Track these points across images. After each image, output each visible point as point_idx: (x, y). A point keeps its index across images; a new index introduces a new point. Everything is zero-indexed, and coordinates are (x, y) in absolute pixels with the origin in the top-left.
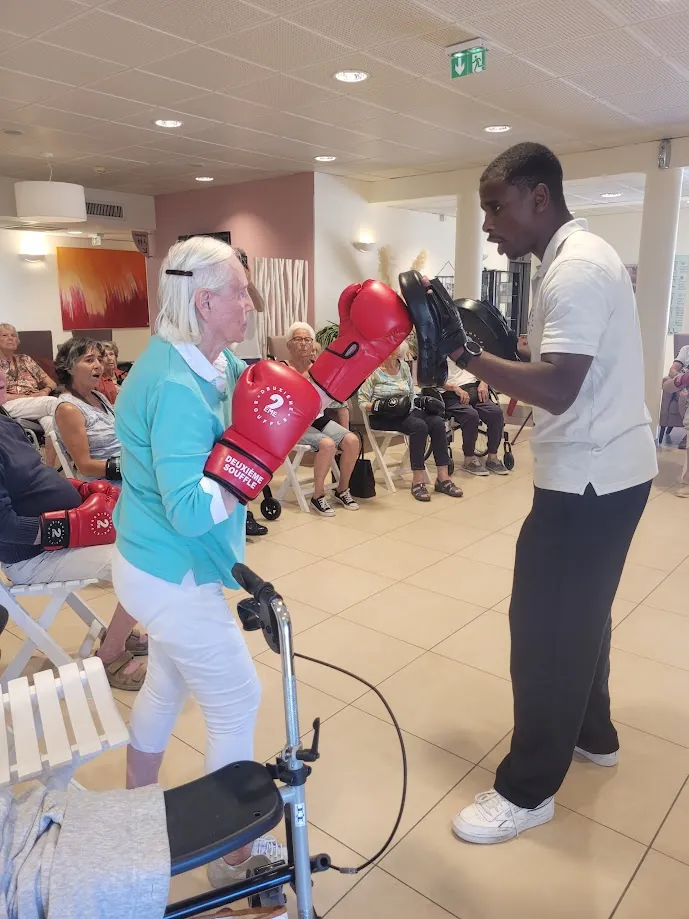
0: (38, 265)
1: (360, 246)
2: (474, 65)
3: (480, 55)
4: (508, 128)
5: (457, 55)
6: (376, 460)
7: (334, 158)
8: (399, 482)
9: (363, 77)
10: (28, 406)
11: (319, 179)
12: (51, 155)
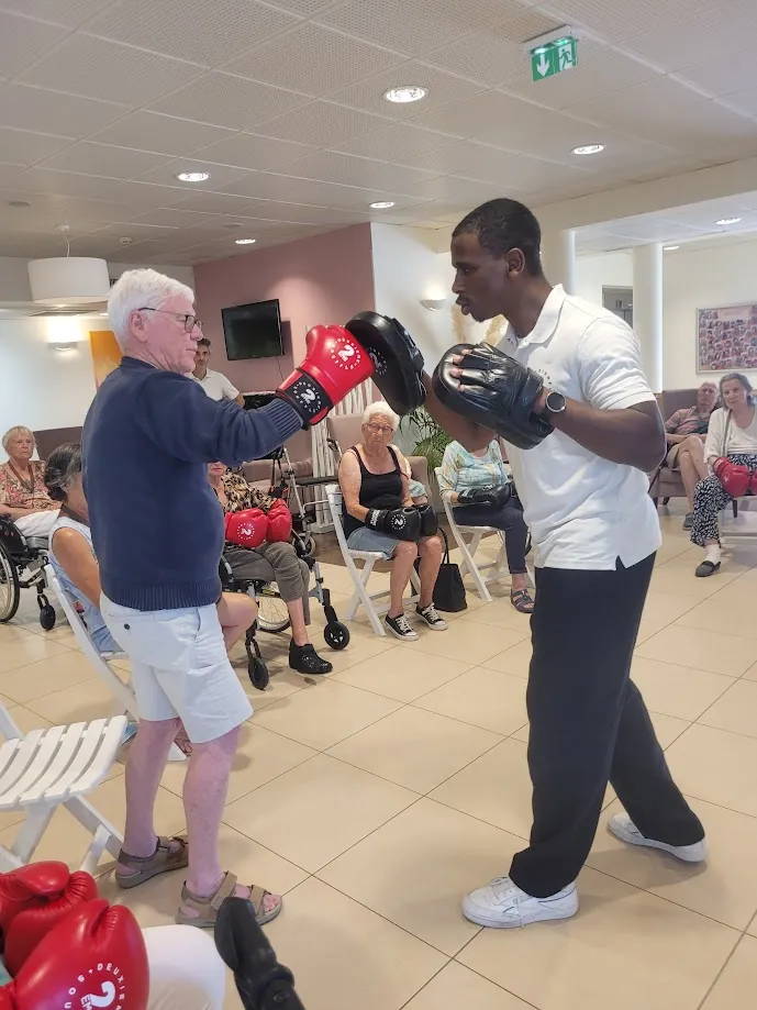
0: (69, 354)
1: (429, 304)
2: (561, 61)
3: (568, 48)
4: (601, 148)
5: (537, 52)
6: (464, 562)
7: (392, 204)
8: (495, 589)
9: (420, 94)
10: (44, 522)
11: (377, 230)
12: (67, 227)
